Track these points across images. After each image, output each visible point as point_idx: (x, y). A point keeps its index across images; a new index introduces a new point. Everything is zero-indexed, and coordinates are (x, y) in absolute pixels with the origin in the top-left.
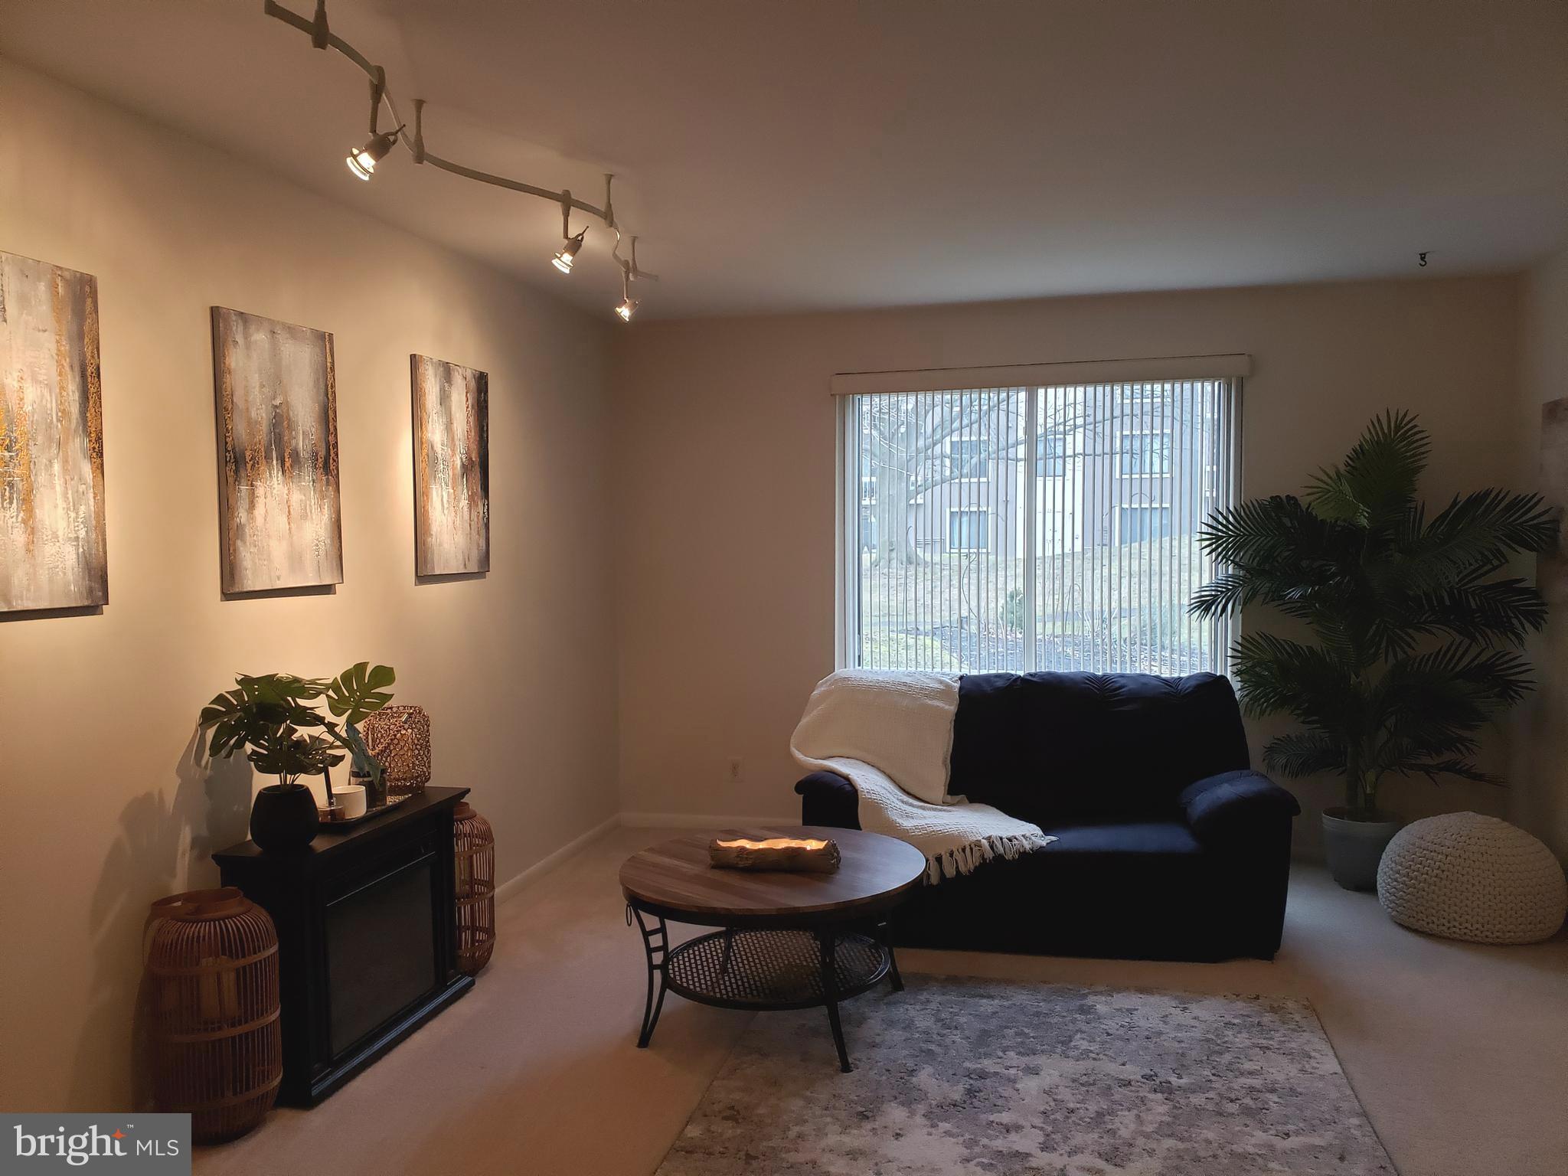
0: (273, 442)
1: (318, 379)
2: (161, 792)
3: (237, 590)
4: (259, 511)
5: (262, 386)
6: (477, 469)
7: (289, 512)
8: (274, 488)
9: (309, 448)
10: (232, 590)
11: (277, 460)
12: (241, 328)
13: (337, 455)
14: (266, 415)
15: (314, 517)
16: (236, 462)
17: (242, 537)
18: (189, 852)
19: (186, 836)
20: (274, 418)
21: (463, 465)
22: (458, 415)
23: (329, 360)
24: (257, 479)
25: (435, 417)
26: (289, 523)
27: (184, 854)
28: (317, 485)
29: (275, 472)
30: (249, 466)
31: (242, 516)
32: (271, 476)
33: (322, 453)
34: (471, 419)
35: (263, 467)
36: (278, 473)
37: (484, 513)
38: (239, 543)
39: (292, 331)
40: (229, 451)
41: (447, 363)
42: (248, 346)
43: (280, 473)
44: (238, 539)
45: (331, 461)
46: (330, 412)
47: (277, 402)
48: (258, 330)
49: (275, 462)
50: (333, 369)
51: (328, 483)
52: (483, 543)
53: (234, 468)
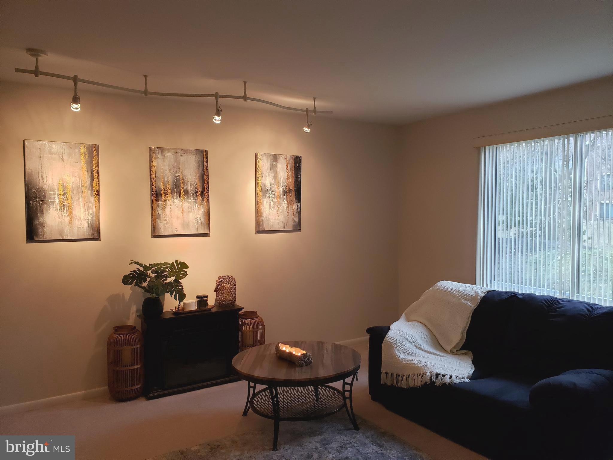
0: (175, 187)
1: (199, 166)
2: (123, 294)
3: (156, 235)
4: (168, 210)
5: (170, 170)
6: (293, 193)
7: (183, 210)
8: (175, 202)
9: (194, 189)
10: (155, 234)
11: (177, 193)
12: (160, 153)
13: (208, 190)
14: (172, 179)
15: (195, 211)
16: (157, 195)
17: (159, 219)
18: (135, 314)
19: (134, 309)
20: (176, 180)
21: (284, 191)
22: (281, 173)
23: (205, 159)
24: (167, 200)
25: (267, 175)
26: (182, 214)
27: (133, 314)
28: (198, 201)
29: (176, 197)
30: (163, 196)
31: (159, 211)
32: (173, 199)
33: (200, 190)
34: (290, 174)
35: (169, 195)
36: (177, 197)
37: (297, 208)
38: (158, 220)
39: (186, 152)
40: (154, 192)
41: (275, 154)
42: (164, 158)
43: (178, 197)
44: (157, 218)
45: (205, 192)
46: (205, 177)
47: (178, 175)
48: (168, 152)
49: (176, 194)
50: (207, 162)
51: (203, 200)
52: (296, 219)
53: (156, 196)
